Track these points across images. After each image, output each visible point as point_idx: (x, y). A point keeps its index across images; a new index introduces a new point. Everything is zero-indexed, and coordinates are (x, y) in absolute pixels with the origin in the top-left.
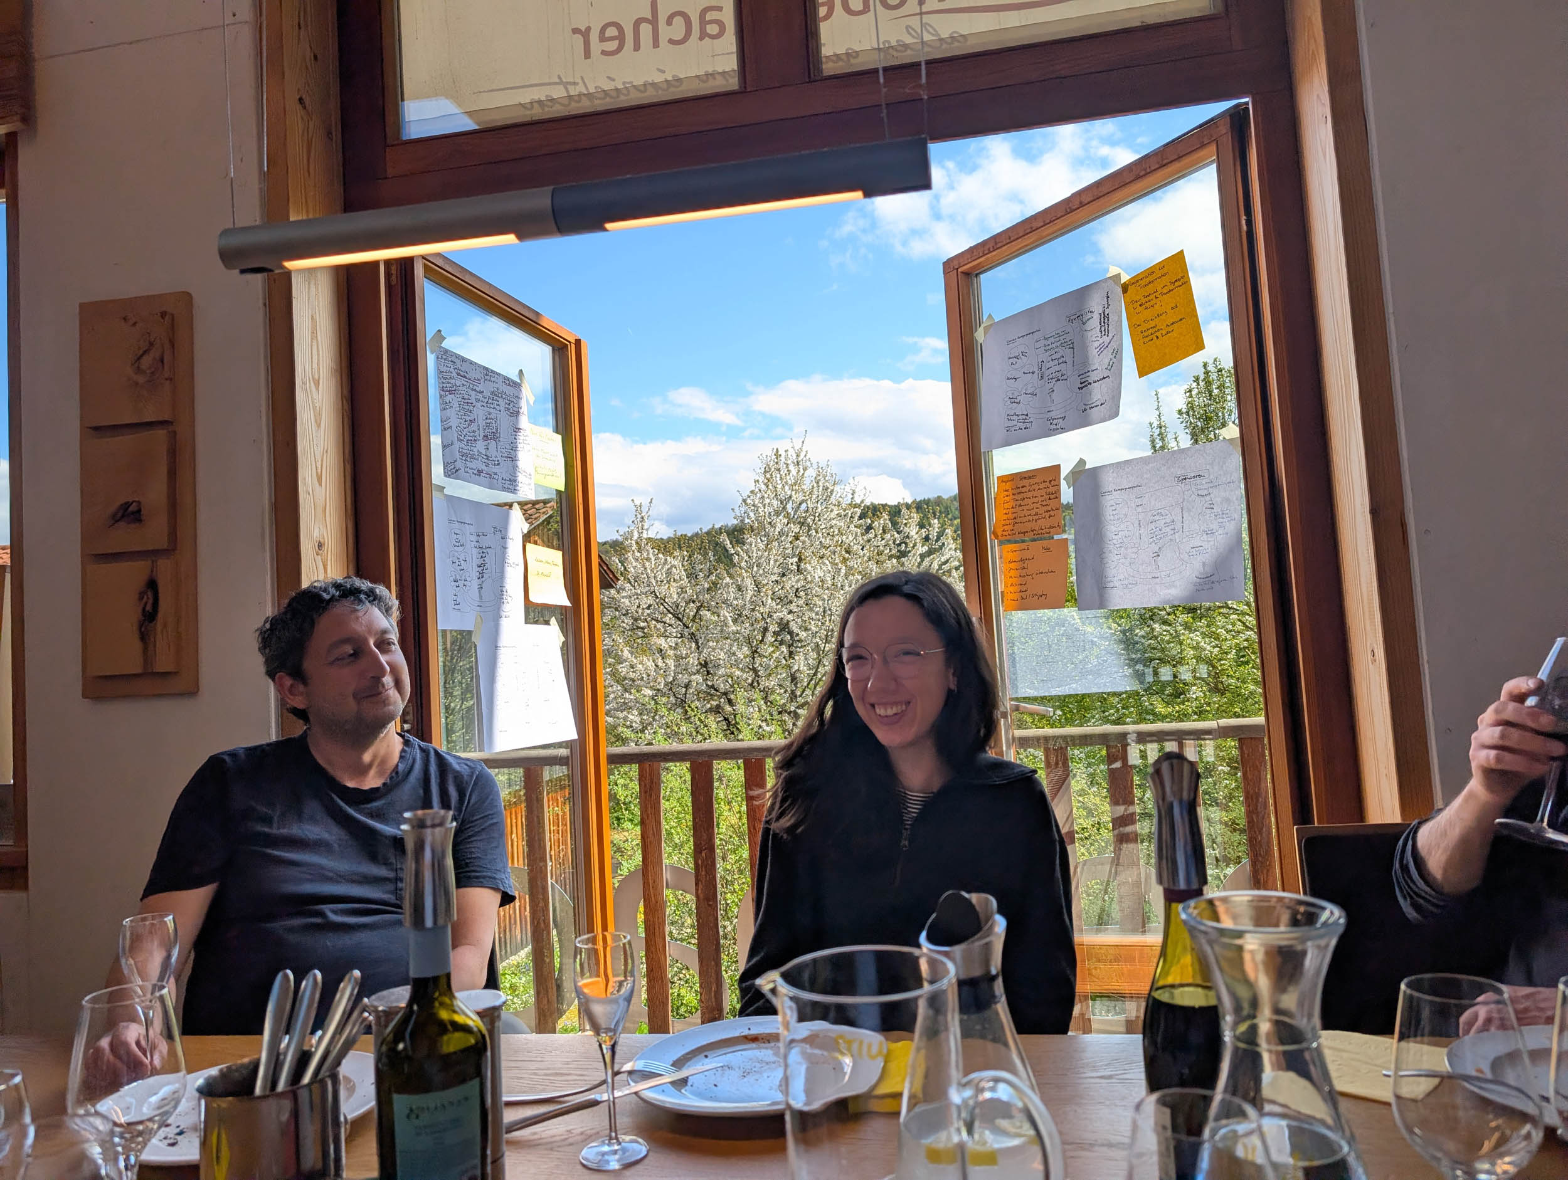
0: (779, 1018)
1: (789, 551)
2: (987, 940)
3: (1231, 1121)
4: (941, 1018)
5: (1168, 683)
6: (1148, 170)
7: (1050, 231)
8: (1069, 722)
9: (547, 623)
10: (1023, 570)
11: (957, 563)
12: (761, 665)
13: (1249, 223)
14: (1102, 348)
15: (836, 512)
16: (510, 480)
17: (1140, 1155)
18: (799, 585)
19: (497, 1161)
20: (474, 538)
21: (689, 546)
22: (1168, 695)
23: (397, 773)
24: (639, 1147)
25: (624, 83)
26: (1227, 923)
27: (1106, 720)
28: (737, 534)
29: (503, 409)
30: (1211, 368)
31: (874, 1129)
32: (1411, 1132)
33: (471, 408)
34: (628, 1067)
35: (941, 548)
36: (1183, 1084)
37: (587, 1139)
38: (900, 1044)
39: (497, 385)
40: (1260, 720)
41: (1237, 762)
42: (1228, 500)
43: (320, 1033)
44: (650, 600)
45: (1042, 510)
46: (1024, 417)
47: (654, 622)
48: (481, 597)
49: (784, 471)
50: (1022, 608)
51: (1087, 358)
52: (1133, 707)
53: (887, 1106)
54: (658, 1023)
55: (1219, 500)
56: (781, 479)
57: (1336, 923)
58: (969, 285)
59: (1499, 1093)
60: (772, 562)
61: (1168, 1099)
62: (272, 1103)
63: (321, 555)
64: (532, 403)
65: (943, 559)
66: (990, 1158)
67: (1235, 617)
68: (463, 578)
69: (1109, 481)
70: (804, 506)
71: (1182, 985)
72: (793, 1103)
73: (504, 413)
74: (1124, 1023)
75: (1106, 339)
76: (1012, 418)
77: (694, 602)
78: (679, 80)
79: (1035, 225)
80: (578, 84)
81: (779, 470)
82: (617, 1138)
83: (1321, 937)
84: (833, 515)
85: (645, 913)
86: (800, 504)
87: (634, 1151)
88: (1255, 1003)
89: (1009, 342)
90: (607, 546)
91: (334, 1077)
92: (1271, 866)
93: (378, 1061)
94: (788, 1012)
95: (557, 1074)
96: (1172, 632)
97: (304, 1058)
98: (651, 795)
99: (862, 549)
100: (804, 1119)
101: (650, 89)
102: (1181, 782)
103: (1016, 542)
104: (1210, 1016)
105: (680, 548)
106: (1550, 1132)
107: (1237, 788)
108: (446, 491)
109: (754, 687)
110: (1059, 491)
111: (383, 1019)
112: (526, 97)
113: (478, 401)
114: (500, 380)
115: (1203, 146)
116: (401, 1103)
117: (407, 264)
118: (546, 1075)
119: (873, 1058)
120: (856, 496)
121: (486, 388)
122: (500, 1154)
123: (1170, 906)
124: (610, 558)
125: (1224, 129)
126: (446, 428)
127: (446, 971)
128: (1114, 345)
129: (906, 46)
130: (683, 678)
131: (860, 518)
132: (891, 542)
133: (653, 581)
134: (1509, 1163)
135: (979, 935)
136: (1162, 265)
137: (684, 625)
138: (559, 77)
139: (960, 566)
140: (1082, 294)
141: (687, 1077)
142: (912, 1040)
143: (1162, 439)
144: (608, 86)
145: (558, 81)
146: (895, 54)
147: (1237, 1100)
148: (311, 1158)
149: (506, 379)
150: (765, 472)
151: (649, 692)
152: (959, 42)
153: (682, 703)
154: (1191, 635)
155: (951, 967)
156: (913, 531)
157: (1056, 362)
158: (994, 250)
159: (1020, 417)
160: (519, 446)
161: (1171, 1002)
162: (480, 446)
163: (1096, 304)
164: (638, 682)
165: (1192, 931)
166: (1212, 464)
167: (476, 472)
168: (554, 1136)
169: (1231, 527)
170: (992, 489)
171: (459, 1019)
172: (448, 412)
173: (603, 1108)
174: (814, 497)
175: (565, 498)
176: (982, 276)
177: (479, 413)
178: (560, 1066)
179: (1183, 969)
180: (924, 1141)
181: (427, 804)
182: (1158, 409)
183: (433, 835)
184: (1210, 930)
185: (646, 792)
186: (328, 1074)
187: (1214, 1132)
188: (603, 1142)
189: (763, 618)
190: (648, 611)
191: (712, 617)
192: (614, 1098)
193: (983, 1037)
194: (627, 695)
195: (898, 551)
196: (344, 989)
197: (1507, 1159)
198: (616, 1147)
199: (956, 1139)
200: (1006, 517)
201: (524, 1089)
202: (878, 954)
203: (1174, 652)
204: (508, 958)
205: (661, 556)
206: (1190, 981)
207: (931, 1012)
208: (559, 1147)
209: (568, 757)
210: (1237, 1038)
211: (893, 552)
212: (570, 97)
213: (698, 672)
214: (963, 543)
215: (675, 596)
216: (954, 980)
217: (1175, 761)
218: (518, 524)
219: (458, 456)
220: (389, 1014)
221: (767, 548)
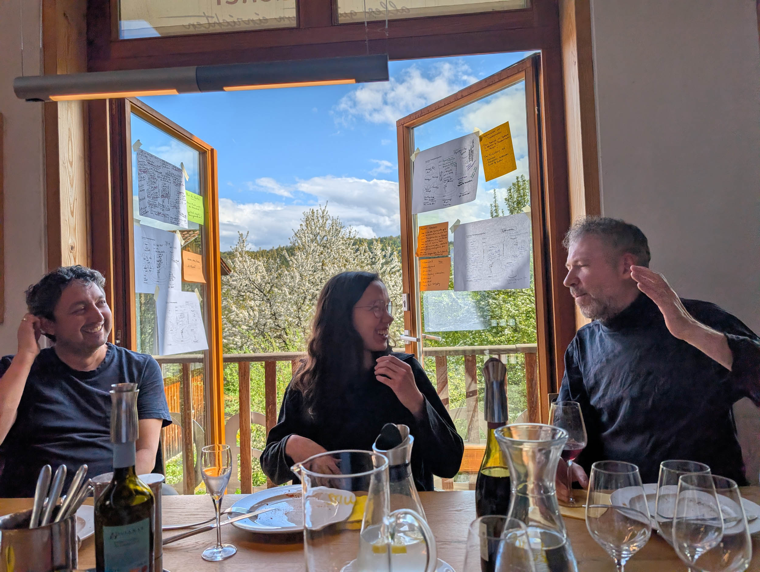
0: (302, 486)
1: (318, 260)
2: (404, 447)
3: (514, 530)
4: (380, 484)
5: (494, 327)
6: (494, 82)
7: (447, 108)
8: (447, 344)
9: (193, 291)
10: (430, 272)
11: (398, 268)
12: (302, 315)
13: (539, 110)
14: (470, 167)
15: (342, 242)
16: (175, 218)
17: (471, 546)
18: (322, 277)
19: (158, 559)
20: (155, 247)
21: (267, 256)
22: (494, 333)
23: (105, 362)
24: (232, 549)
25: (238, 19)
26: (516, 438)
27: (465, 344)
28: (291, 251)
29: (172, 182)
30: (520, 179)
31: (346, 538)
32: (594, 533)
33: (155, 181)
34: (228, 510)
35: (391, 261)
36: (493, 513)
37: (206, 546)
38: (362, 497)
39: (169, 170)
40: (535, 345)
41: (524, 364)
42: (524, 241)
43: (65, 496)
44: (247, 282)
45: (439, 243)
46: (432, 198)
47: (249, 293)
48: (159, 277)
49: (316, 220)
50: (428, 290)
51: (463, 171)
52: (477, 338)
53: (355, 526)
54: (246, 489)
55: (520, 241)
56: (314, 224)
57: (564, 438)
58: (409, 132)
59: (633, 515)
60: (309, 265)
61: (485, 520)
62: (39, 532)
63: (73, 253)
64: (187, 180)
65: (392, 266)
66: (403, 550)
67: (526, 297)
68: (149, 267)
69: (471, 231)
70: (325, 238)
71: (494, 467)
72: (307, 526)
73: (172, 184)
74: (468, 485)
75: (471, 162)
76: (427, 199)
77: (269, 283)
78: (266, 20)
79: (440, 106)
80: (214, 17)
81: (313, 220)
82: (221, 545)
83: (558, 444)
84: (340, 243)
85: (241, 436)
86: (324, 237)
87: (229, 551)
88: (527, 475)
89: (426, 162)
90: (226, 254)
91: (73, 519)
92: (537, 412)
93: (96, 509)
94: (307, 483)
95: (191, 515)
96: (497, 303)
97: (56, 510)
98: (244, 378)
99: (354, 260)
100: (313, 534)
101: (251, 23)
102: (498, 371)
103: (427, 258)
104: (506, 482)
105: (262, 256)
106: (654, 531)
107: (524, 377)
108: (141, 223)
109: (299, 326)
110: (447, 234)
111: (99, 489)
112: (186, 22)
113: (159, 177)
114: (171, 167)
115: (519, 72)
116: (107, 531)
117: (121, 103)
118: (186, 515)
119: (348, 504)
120: (351, 234)
121: (164, 171)
122: (159, 555)
123: (490, 431)
124: (227, 260)
125: (529, 64)
126: (141, 191)
127: (132, 465)
128: (475, 165)
129: (380, 12)
130: (263, 321)
131: (353, 245)
132: (368, 257)
133: (248, 272)
134: (636, 546)
135: (401, 444)
136: (498, 128)
137: (264, 294)
138: (204, 13)
139: (400, 270)
140: (461, 140)
141: (258, 515)
142: (367, 495)
143: (496, 212)
144: (229, 20)
145: (203, 15)
146: (374, 15)
147: (517, 520)
148: (59, 560)
149: (174, 167)
150: (306, 221)
151: (245, 327)
152: (405, 11)
153: (263, 334)
154: (506, 305)
155: (386, 459)
156: (379, 252)
157: (448, 173)
158: (421, 116)
159: (430, 198)
160: (180, 201)
161: (489, 475)
162: (160, 200)
163: (467, 145)
164: (240, 323)
165: (499, 442)
166: (518, 224)
167: (157, 213)
168: (189, 545)
169: (525, 254)
170: (416, 233)
171: (139, 488)
172: (143, 182)
173: (214, 531)
174: (331, 233)
175: (204, 229)
176: (415, 129)
177: (160, 183)
178: (193, 510)
179: (495, 458)
180: (371, 543)
181: (122, 380)
182: (495, 198)
183: (127, 396)
184: (508, 442)
185: (242, 376)
186: (69, 517)
187: (506, 535)
188: (214, 547)
189: (304, 292)
190: (246, 288)
191: (278, 291)
192: (220, 526)
193: (401, 493)
194: (234, 329)
195: (371, 262)
196: (79, 474)
197: (635, 544)
198: (220, 550)
199: (386, 542)
200: (422, 246)
201: (174, 522)
202: (351, 453)
203: (497, 312)
204: (170, 457)
205: (252, 260)
206: (498, 465)
207: (376, 482)
208: (191, 550)
209: (203, 358)
210: (518, 491)
211: (369, 262)
212: (209, 24)
213: (270, 318)
214: (402, 259)
215: (260, 280)
216: (387, 466)
217: (495, 362)
218: (179, 241)
219: (147, 205)
220: (103, 486)
221: (307, 258)
